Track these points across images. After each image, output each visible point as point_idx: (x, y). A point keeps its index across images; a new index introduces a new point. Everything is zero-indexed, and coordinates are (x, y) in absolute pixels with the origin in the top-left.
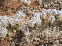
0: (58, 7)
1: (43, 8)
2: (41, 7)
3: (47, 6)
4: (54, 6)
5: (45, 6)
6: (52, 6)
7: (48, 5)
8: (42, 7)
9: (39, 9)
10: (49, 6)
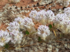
0: (61, 5)
1: (37, 7)
2: (34, 6)
3: (44, 4)
4: (55, 4)
5: (40, 4)
6: (51, 3)
7: (46, 1)
8: (36, 5)
9: (30, 9)
10: (48, 3)
